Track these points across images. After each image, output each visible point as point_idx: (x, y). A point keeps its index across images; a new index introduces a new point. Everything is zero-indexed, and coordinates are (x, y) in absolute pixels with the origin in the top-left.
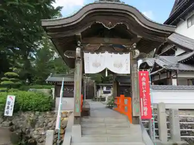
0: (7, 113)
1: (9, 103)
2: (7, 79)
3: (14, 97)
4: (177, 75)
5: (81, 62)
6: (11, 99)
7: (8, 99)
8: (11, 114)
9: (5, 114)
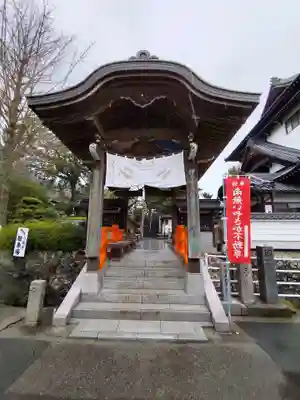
0: (18, 253)
1: (20, 238)
2: (25, 205)
3: (26, 230)
4: (272, 200)
5: (102, 169)
6: (23, 233)
7: (19, 233)
8: (22, 254)
9: (15, 254)
